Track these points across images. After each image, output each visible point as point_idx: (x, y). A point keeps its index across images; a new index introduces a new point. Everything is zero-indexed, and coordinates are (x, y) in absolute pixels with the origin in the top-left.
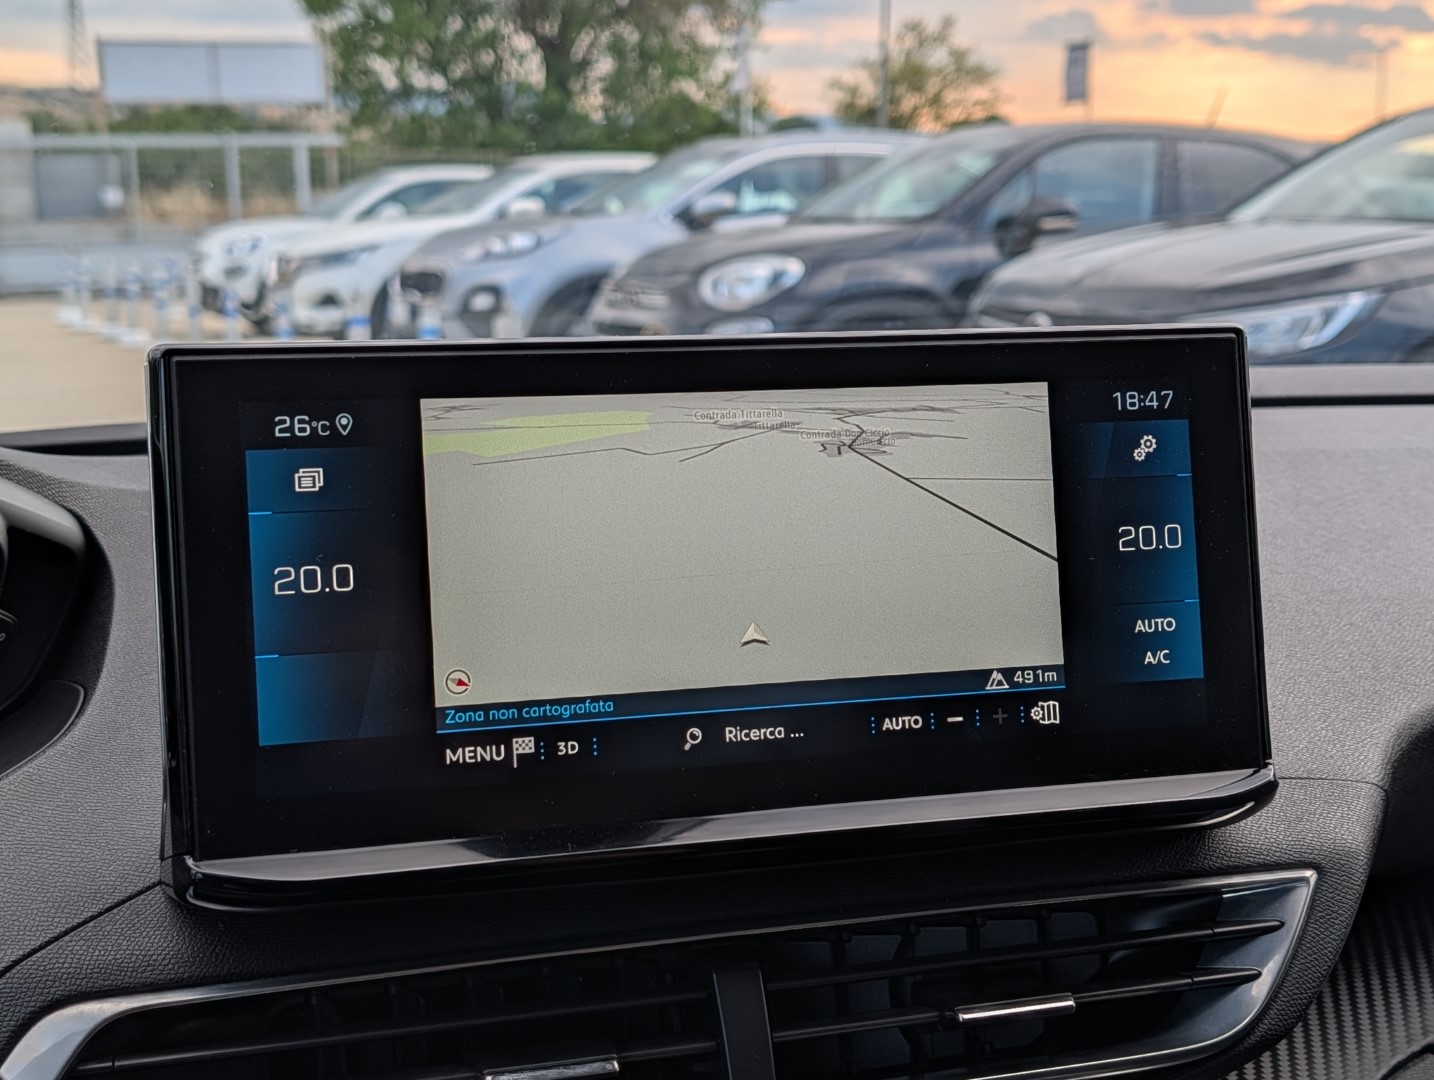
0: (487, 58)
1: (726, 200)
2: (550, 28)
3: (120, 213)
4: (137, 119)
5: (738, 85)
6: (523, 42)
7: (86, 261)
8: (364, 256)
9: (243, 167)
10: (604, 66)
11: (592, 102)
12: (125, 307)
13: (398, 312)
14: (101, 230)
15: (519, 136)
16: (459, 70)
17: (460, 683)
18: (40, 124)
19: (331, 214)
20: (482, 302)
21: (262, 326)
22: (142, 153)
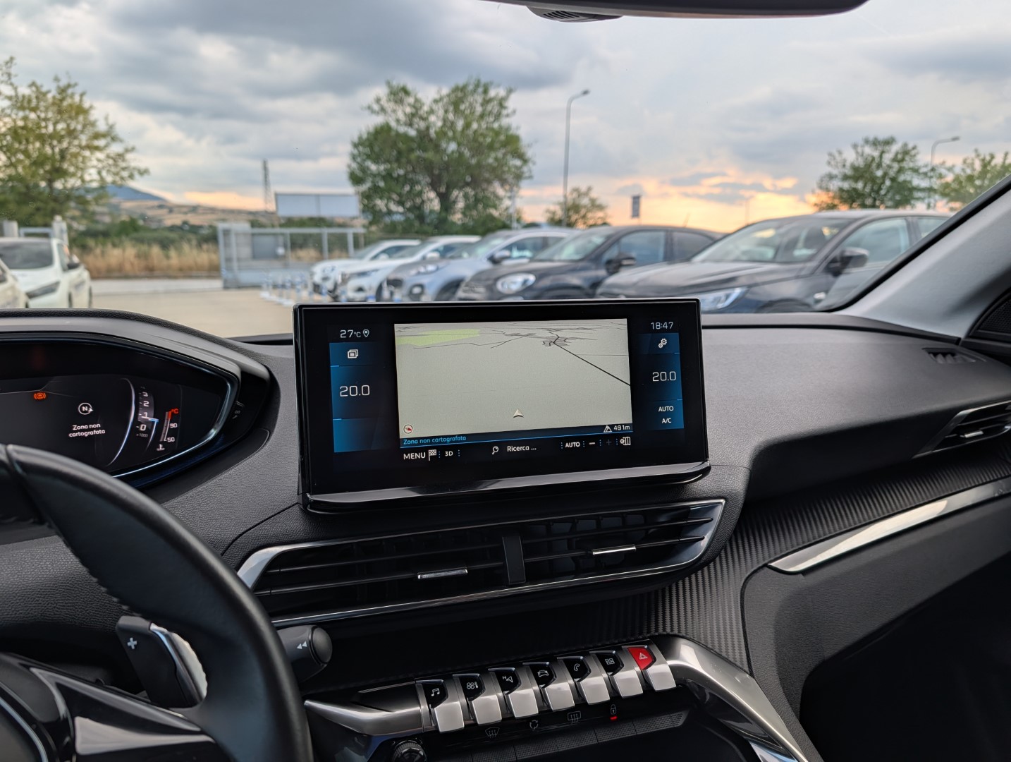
0: (418, 201)
1: (506, 253)
2: (443, 189)
3: (284, 257)
4: (290, 222)
5: (511, 211)
6: (432, 195)
7: (271, 275)
8: (373, 273)
9: (329, 240)
10: (461, 205)
11: (457, 218)
12: (285, 292)
13: (386, 294)
14: (276, 264)
15: (430, 229)
16: (408, 204)
17: (409, 429)
18: (254, 224)
19: (361, 258)
20: (417, 290)
21: (335, 298)
22: (292, 235)
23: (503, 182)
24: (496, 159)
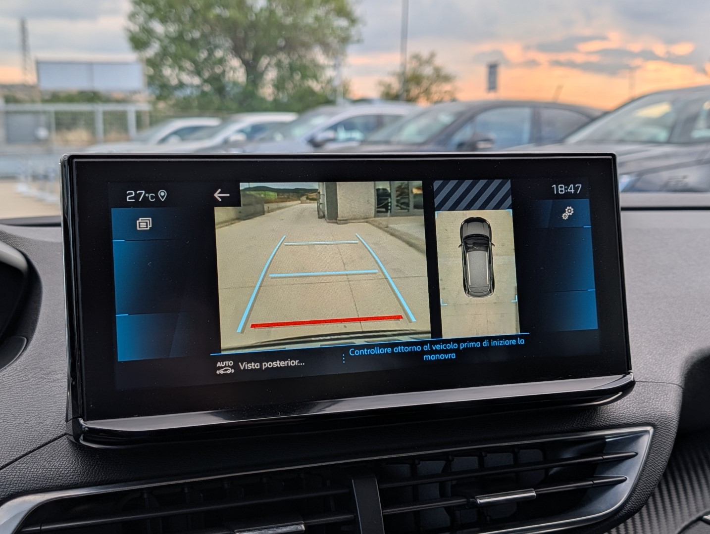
0: (218, 70)
1: (330, 134)
2: (248, 56)
3: (46, 140)
4: (55, 98)
5: (336, 83)
6: (235, 62)
7: (30, 163)
9: (104, 120)
10: (271, 75)
11: (267, 91)
12: (47, 184)
14: (36, 149)
15: (232, 105)
16: (206, 75)
18: (8, 100)
19: (145, 141)
22: (57, 113)
23: (326, 47)
24: (317, 18)
